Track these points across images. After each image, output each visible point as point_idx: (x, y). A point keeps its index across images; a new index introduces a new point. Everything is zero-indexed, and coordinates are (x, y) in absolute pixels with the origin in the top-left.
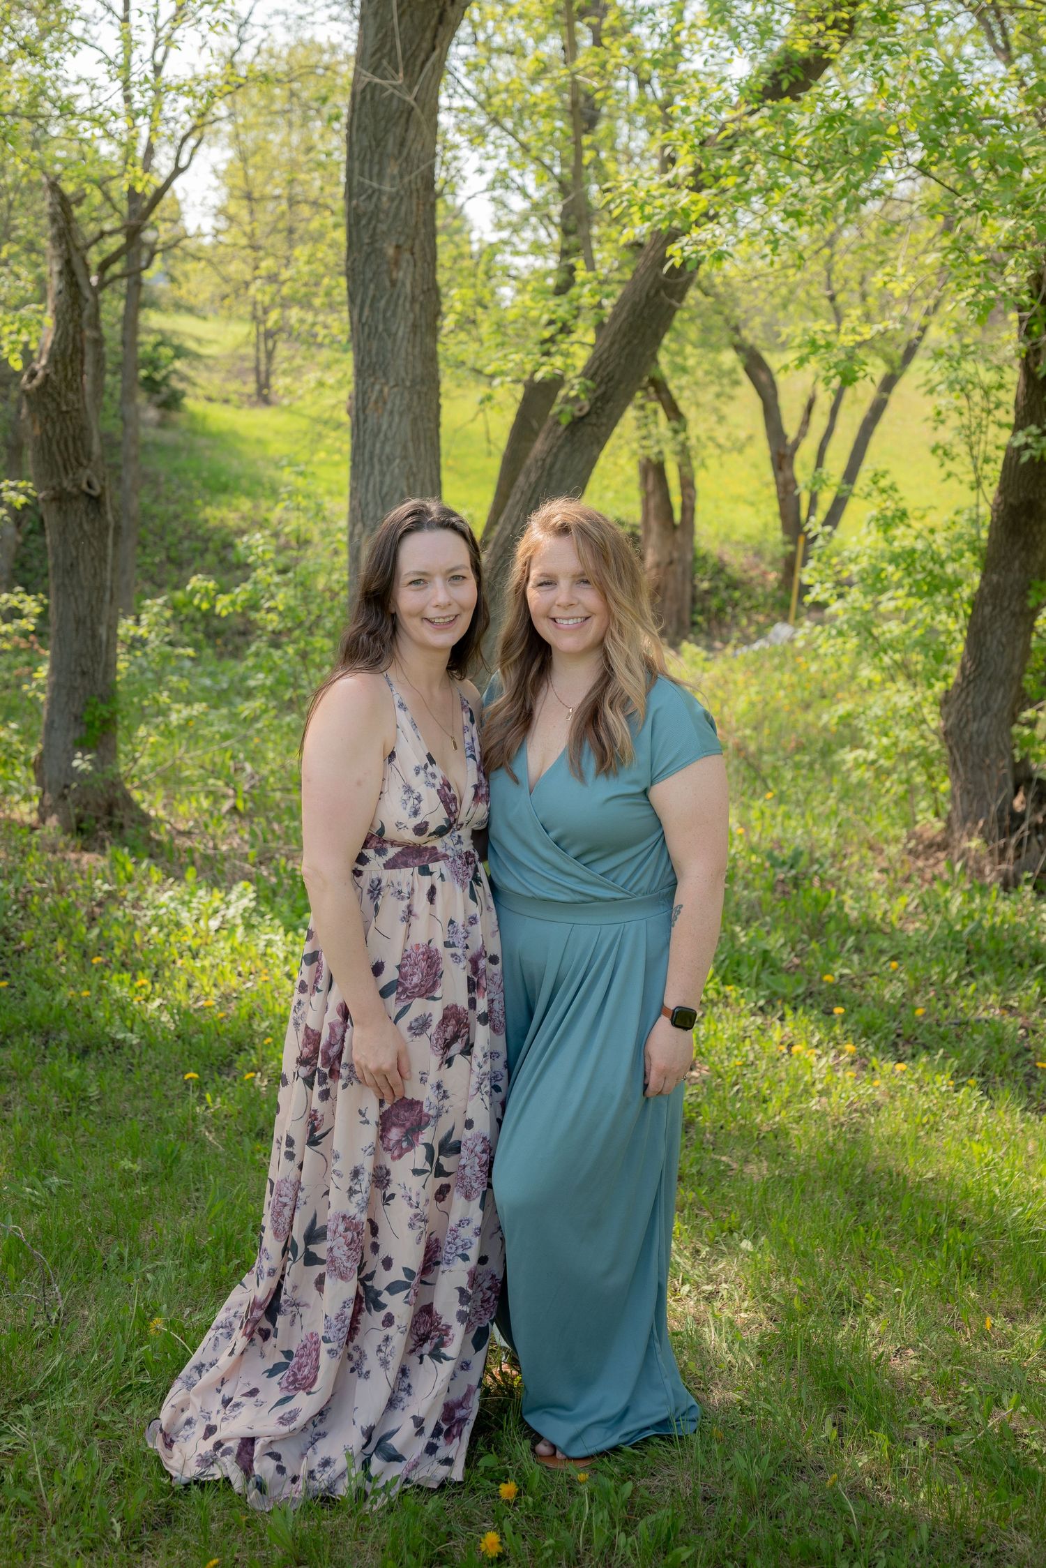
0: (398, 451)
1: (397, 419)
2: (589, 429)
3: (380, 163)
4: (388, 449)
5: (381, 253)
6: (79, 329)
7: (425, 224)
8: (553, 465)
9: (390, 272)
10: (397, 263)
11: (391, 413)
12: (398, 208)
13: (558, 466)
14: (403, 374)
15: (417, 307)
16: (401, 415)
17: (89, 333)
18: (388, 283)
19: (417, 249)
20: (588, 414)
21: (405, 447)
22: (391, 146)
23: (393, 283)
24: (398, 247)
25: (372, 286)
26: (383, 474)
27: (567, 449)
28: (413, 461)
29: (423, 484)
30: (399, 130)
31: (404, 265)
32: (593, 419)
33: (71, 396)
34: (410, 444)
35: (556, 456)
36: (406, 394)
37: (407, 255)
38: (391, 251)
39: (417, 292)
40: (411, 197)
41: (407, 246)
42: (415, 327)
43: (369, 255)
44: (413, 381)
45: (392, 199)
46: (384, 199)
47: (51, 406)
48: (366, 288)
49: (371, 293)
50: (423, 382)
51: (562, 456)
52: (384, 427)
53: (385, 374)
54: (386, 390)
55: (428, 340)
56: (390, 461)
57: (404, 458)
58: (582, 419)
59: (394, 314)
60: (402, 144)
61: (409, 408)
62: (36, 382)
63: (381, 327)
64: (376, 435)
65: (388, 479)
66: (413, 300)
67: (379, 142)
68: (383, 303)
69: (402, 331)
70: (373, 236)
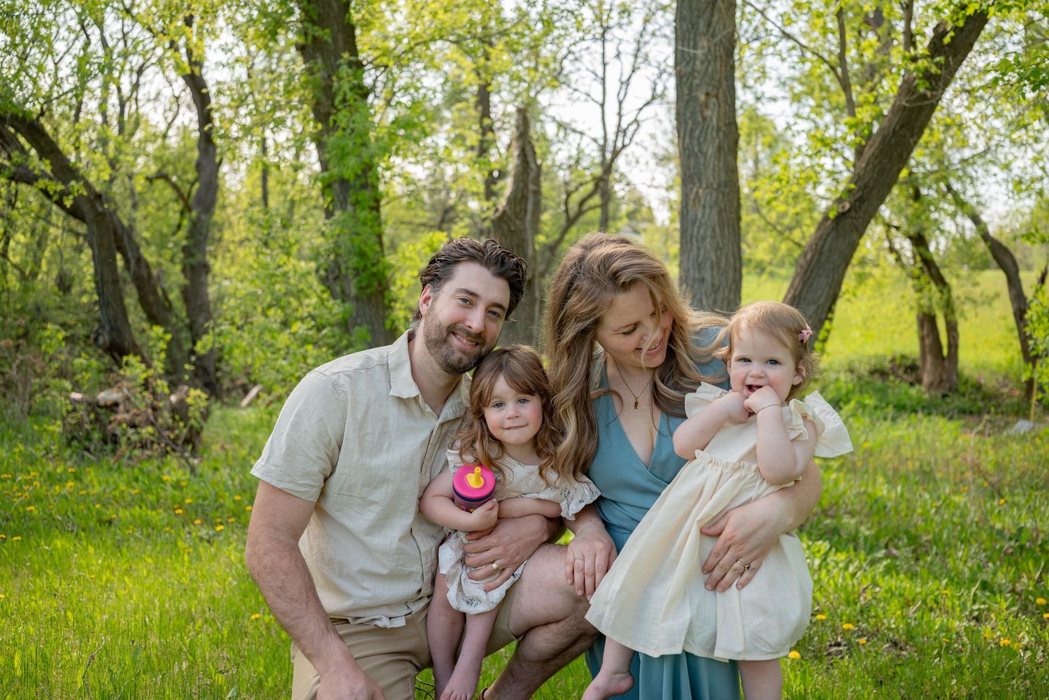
0: (709, 232)
1: (708, 210)
2: (849, 221)
3: (695, 39)
4: (702, 231)
5: (696, 99)
6: (526, 186)
7: (726, 79)
8: (823, 246)
9: (702, 112)
10: (706, 105)
11: (704, 207)
12: (707, 69)
13: (826, 247)
14: (711, 179)
15: (721, 134)
16: (711, 208)
17: (532, 187)
18: (700, 119)
19: (721, 95)
20: (849, 210)
21: (714, 230)
22: (702, 26)
23: (704, 119)
24: (707, 94)
25: (690, 122)
26: (699, 249)
27: (833, 234)
28: (719, 240)
29: (727, 256)
30: (707, 15)
31: (711, 105)
32: (853, 214)
33: (518, 222)
34: (717, 229)
35: (825, 240)
36: (714, 194)
37: (714, 100)
38: (702, 98)
39: (721, 124)
40: (715, 60)
41: (713, 93)
42: (720, 148)
43: (688, 102)
44: (719, 185)
45: (702, 63)
46: (698, 63)
47: (505, 227)
48: (686, 123)
49: (689, 127)
50: (726, 185)
51: (829, 240)
52: (700, 215)
53: (700, 180)
54: (701, 191)
55: (730, 158)
56: (703, 239)
57: (714, 237)
58: (844, 214)
59: (705, 139)
60: (709, 25)
61: (716, 203)
62: (498, 214)
63: (696, 149)
64: (694, 223)
65: (702, 252)
66: (719, 129)
67: (694, 25)
68: (697, 133)
69: (711, 150)
70: (690, 90)
